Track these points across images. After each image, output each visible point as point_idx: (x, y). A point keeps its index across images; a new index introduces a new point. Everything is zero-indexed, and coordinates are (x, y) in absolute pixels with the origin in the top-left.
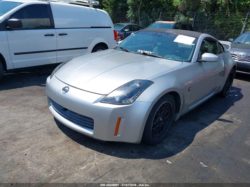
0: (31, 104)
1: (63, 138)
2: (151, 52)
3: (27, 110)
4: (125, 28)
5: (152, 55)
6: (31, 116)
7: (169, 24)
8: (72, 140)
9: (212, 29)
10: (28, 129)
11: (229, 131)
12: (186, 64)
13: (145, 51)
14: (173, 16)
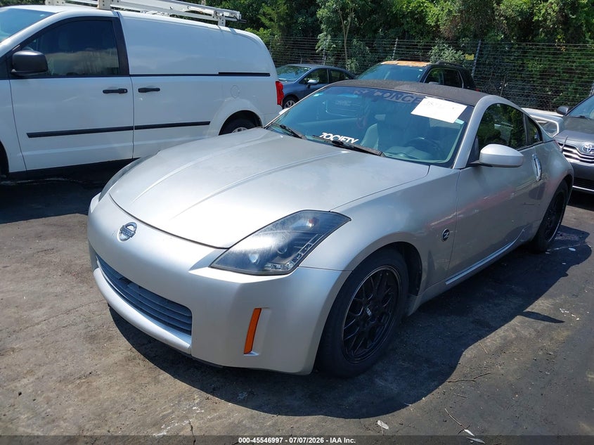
0: (58, 260)
1: (121, 352)
2: (353, 139)
3: (43, 275)
4: (310, 76)
5: (355, 146)
6: (51, 290)
7: (413, 67)
8: (142, 356)
9: (519, 83)
10: (38, 324)
11: (546, 343)
12: (437, 172)
13: (339, 136)
14: (428, 48)
